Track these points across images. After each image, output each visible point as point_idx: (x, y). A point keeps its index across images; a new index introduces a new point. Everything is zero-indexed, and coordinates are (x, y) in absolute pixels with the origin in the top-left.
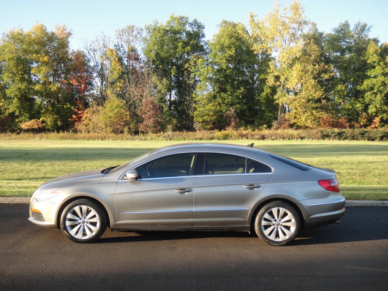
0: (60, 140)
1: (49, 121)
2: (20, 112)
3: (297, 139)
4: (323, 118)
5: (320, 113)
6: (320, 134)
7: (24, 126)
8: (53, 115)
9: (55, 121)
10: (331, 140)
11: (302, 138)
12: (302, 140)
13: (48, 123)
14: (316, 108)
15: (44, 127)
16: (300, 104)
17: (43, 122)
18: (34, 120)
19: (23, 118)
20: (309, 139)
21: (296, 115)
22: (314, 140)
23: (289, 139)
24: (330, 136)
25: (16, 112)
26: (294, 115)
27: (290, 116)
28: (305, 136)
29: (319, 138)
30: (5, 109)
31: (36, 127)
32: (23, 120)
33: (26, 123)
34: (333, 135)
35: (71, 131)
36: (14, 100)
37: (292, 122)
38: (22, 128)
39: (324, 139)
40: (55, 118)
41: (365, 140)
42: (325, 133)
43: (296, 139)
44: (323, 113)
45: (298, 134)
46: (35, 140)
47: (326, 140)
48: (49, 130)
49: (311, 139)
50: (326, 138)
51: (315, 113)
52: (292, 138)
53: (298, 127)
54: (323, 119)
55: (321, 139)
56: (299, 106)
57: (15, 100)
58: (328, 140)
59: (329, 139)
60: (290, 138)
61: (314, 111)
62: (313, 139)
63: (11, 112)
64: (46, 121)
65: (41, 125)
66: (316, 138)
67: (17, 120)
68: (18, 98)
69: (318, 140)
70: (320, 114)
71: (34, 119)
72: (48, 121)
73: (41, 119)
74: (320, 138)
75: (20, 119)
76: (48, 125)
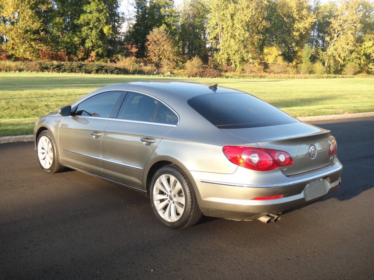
4: (42, 50)
5: (39, 45)
6: (38, 66)
10: (50, 72)
11: (20, 70)
12: (21, 72)
14: (34, 40)
16: (18, 35)
20: (28, 71)
21: (13, 46)
22: (33, 72)
23: (6, 71)
24: (50, 68)
26: (11, 46)
27: (7, 46)
28: (23, 68)
29: (38, 71)
34: (52, 67)
37: (10, 53)
39: (43, 71)
41: (82, 72)
42: (44, 66)
43: (14, 71)
44: (42, 45)
45: (16, 66)
47: (45, 72)
49: (30, 71)
50: (45, 70)
51: (34, 45)
52: (10, 70)
53: (17, 59)
54: (42, 52)
55: (40, 71)
56: (16, 37)
58: (47, 72)
59: (49, 72)
60: (8, 69)
61: (33, 43)
62: (32, 71)
66: (34, 70)
69: (37, 72)
70: (39, 46)
74: (40, 70)
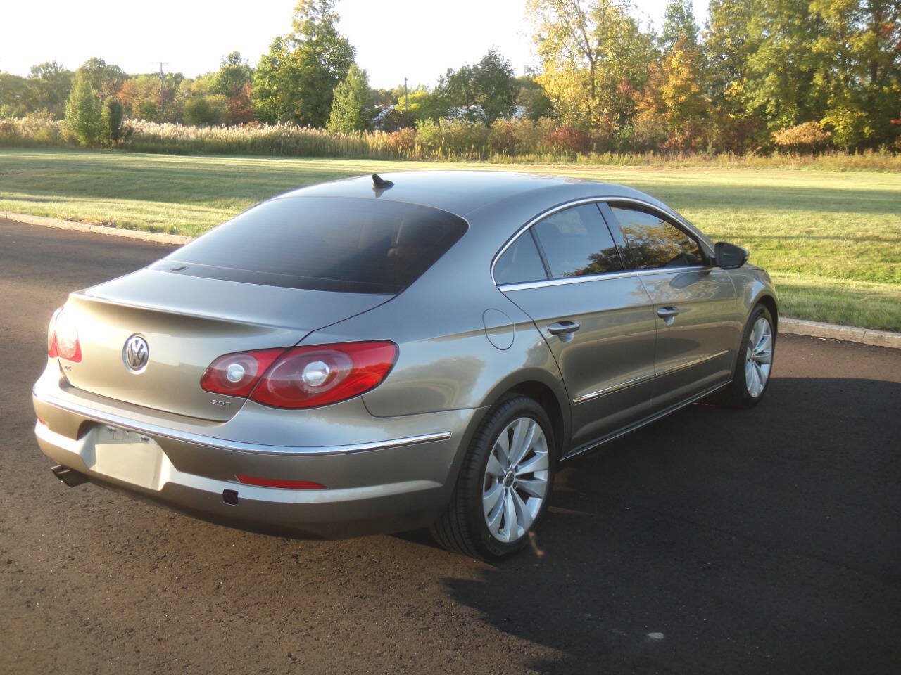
0: (842, 171)
1: (841, 127)
2: (778, 106)
7: (782, 137)
8: (853, 112)
9: (858, 125)
13: (838, 130)
15: (829, 140)
17: (829, 127)
18: (808, 123)
19: (785, 118)
25: (768, 106)
30: (747, 101)
31: (807, 139)
32: (784, 125)
33: (787, 132)
35: (882, 150)
36: (767, 79)
38: (777, 143)
40: (859, 117)
46: (787, 170)
48: (836, 148)
57: (770, 78)
63: (757, 105)
64: (835, 127)
65: (820, 136)
67: (770, 125)
68: (779, 74)
71: (810, 121)
72: (839, 125)
73: (823, 122)
75: (778, 122)
76: (839, 136)
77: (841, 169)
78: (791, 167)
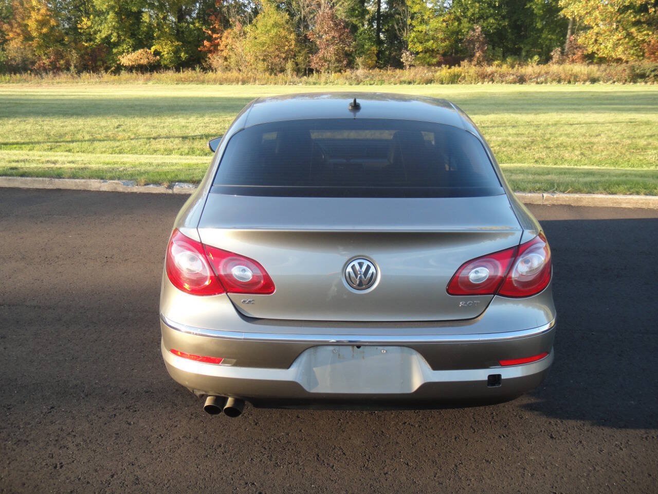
0: (177, 84)
1: (166, 52)
2: (119, 36)
3: (585, 81)
4: (650, 41)
5: (645, 32)
6: (628, 71)
7: (126, 60)
8: (172, 42)
9: (176, 52)
10: (649, 84)
11: (594, 81)
12: (594, 84)
13: (164, 55)
14: (637, 23)
15: (159, 62)
16: (606, 16)
17: (157, 53)
18: (142, 50)
19: (125, 46)
20: (607, 81)
21: (598, 37)
22: (616, 83)
23: (569, 82)
24: (648, 76)
25: (112, 36)
26: (594, 37)
27: (586, 38)
28: (599, 77)
29: (626, 81)
30: (95, 33)
31: (144, 61)
32: (125, 51)
33: (129, 56)
34: (653, 74)
35: (198, 69)
36: (109, 17)
37: (590, 50)
38: (123, 65)
39: (635, 82)
40: (177, 46)
42: (638, 71)
43: (582, 82)
44: (650, 33)
45: (589, 75)
46: (137, 84)
47: (638, 84)
48: (167, 68)
49: (611, 82)
50: (639, 80)
51: (635, 34)
52: (576, 81)
53: (602, 60)
54: (649, 45)
55: (630, 82)
56: (602, 20)
57: (111, 16)
58: (643, 83)
59: (646, 82)
60: (572, 79)
61: (633, 30)
62: (614, 82)
63: (104, 36)
64: (161, 52)
65: (152, 59)
66: (619, 80)
67: (115, 51)
68: (116, 13)
69: (624, 84)
70: (645, 35)
71: (143, 48)
72: (164, 51)
73: (153, 49)
74: (629, 80)
75: (120, 49)
76: (165, 59)
77: (175, 83)
78: (139, 82)
